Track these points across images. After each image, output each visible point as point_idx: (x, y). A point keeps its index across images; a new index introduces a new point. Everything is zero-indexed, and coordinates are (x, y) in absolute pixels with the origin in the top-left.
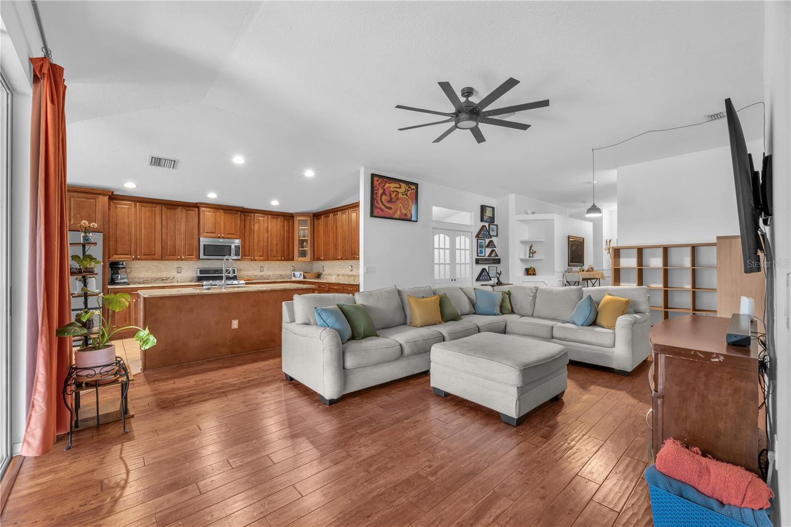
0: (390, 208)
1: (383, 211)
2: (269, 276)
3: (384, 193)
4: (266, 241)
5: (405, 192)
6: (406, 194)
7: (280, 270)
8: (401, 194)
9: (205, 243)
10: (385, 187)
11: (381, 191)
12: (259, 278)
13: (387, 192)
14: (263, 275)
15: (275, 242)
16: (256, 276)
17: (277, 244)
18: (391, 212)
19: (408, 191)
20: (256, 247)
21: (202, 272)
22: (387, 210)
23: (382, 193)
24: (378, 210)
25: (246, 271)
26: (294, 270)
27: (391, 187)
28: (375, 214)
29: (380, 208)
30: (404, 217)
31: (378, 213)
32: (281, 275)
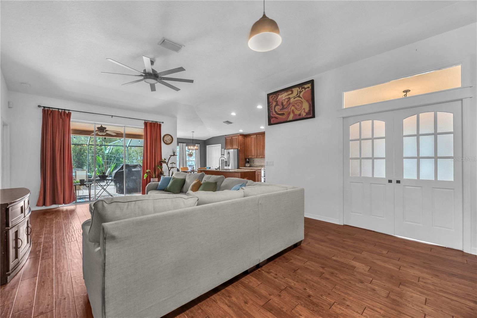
0: (283, 114)
1: (277, 118)
3: (277, 105)
5: (297, 94)
6: (299, 97)
8: (293, 98)
10: (277, 100)
11: (274, 104)
13: (280, 103)
18: (284, 117)
19: (300, 92)
22: (280, 116)
23: (275, 105)
24: (274, 119)
27: (283, 97)
28: (272, 122)
29: (275, 117)
30: (298, 117)
31: (273, 121)
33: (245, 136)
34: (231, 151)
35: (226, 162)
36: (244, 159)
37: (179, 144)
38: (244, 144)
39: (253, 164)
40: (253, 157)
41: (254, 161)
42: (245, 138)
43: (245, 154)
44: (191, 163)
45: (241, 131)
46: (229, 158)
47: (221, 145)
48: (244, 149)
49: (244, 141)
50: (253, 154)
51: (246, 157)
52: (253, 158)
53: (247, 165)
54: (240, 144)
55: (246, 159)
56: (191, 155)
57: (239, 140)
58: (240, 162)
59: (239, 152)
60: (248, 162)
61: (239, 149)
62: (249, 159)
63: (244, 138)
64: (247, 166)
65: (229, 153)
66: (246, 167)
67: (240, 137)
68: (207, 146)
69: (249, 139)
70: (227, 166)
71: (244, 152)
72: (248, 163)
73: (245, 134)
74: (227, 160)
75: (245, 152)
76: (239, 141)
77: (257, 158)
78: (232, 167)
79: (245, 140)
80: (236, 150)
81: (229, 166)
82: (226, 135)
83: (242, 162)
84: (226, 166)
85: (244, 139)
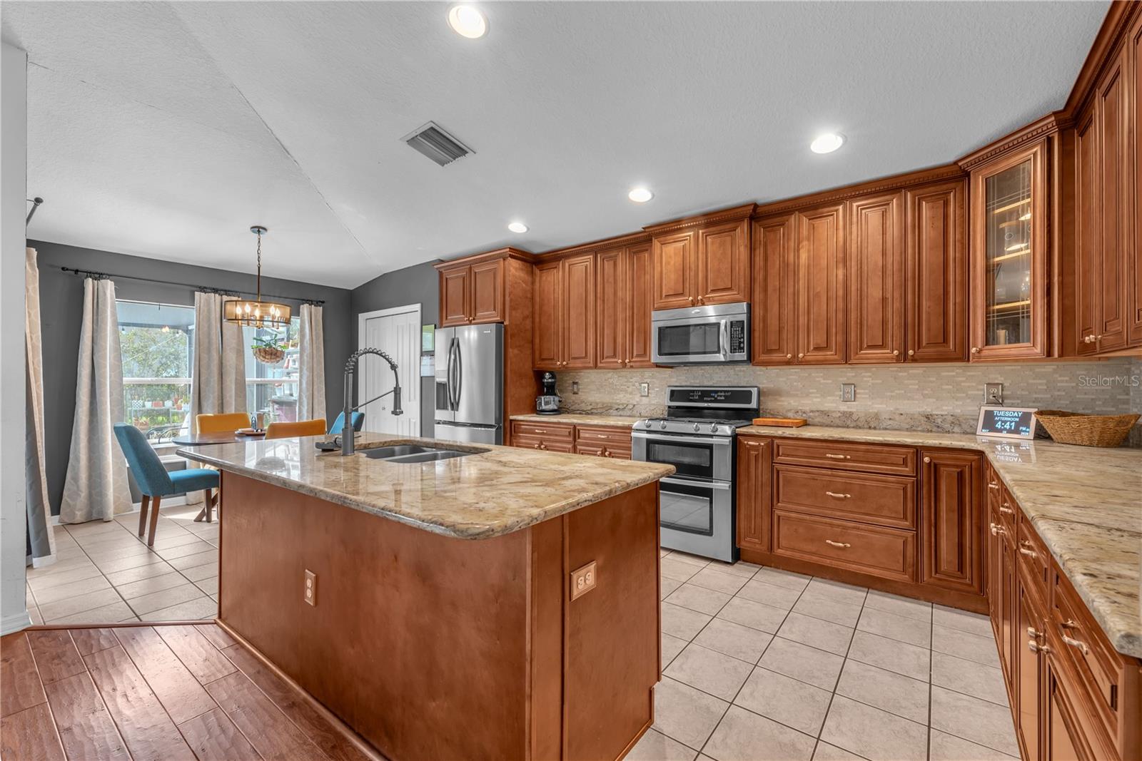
2: (877, 416)
4: (841, 293)
7: (925, 396)
9: (662, 324)
12: (838, 422)
14: (851, 414)
15: (875, 293)
16: (826, 413)
17: (884, 299)
20: (803, 320)
21: (674, 395)
25: (796, 395)
26: (999, 401)
32: (928, 417)
33: (536, 261)
34: (470, 335)
35: (441, 386)
36: (531, 373)
37: (197, 294)
38: (532, 298)
39: (574, 397)
40: (578, 364)
41: (575, 383)
42: (538, 272)
43: (537, 346)
44: (287, 392)
45: (517, 228)
46: (455, 369)
47: (417, 307)
48: (528, 323)
49: (529, 288)
50: (576, 348)
51: (541, 365)
52: (576, 369)
53: (548, 402)
54: (511, 300)
55: (539, 375)
56: (271, 353)
57: (508, 279)
58: (512, 390)
59: (504, 338)
60: (551, 390)
61: (506, 323)
62: (553, 376)
63: (532, 273)
64: (544, 407)
65: (454, 345)
66: (542, 412)
67: (514, 266)
68: (362, 317)
69: (553, 280)
70: (445, 408)
71: (532, 342)
72: (547, 394)
73: (536, 250)
74: (444, 380)
75: (537, 341)
76: (508, 286)
77: (596, 367)
78: (471, 412)
79: (533, 283)
80: (491, 330)
81: (455, 406)
82: (442, 261)
83: (522, 389)
84: (442, 406)
85: (529, 279)
